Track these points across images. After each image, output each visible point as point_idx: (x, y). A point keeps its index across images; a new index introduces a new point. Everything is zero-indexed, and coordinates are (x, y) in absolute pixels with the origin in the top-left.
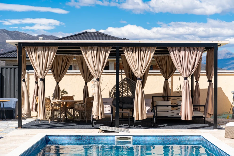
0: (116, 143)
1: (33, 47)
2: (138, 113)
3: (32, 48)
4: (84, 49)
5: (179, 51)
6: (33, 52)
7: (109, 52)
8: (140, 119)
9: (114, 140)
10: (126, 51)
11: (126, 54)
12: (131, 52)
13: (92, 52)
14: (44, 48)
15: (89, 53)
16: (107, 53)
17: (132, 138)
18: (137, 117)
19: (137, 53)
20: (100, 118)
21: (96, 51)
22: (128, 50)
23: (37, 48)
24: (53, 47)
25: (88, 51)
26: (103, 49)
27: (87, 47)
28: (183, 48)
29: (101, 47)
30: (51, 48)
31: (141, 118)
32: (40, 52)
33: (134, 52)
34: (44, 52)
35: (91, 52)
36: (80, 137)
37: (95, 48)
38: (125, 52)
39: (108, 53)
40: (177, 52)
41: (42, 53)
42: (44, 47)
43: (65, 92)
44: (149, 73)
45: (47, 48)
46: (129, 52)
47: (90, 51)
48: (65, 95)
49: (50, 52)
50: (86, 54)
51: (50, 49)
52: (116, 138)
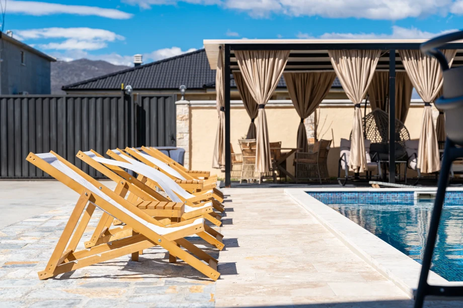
0: (415, 202)
1: (248, 51)
2: (426, 160)
3: (246, 53)
4: (334, 54)
6: (248, 60)
7: (377, 60)
8: (430, 171)
9: (412, 199)
10: (405, 58)
11: (406, 63)
12: (414, 59)
13: (349, 59)
14: (266, 53)
15: (344, 61)
16: (374, 60)
18: (425, 168)
19: (424, 61)
20: (361, 171)
21: (354, 58)
22: (409, 57)
23: (255, 52)
24: (283, 51)
25: (342, 58)
26: (367, 54)
27: (339, 51)
29: (364, 51)
30: (278, 52)
31: (433, 169)
32: (260, 60)
33: (419, 60)
34: (267, 60)
36: (357, 195)
37: (354, 52)
38: (404, 60)
39: (375, 62)
41: (264, 62)
42: (268, 52)
45: (272, 53)
46: (411, 60)
47: (345, 57)
49: (277, 59)
50: (337, 62)
51: (278, 55)
52: (415, 195)
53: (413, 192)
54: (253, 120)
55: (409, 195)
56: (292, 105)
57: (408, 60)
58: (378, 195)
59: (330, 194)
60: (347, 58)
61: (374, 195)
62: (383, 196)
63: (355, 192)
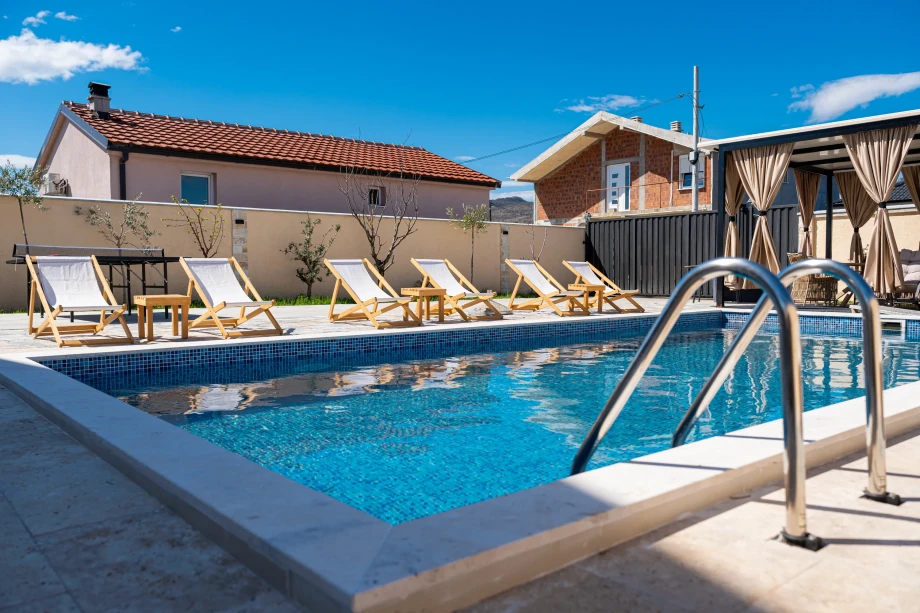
4: (849, 139)
7: (910, 140)
15: (862, 148)
16: (906, 142)
17: (903, 325)
24: (785, 145)
25: (860, 145)
27: (855, 136)
29: (892, 130)
34: (767, 158)
35: (867, 144)
45: (774, 148)
47: (864, 143)
49: (778, 155)
50: (855, 150)
51: (780, 149)
54: (856, 231)
56: (916, 210)
60: (867, 141)
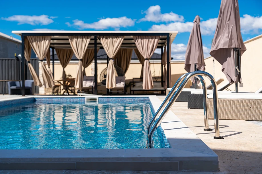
0: (86, 102)
4: (71, 37)
5: (141, 39)
9: (84, 100)
13: (77, 40)
17: (98, 99)
22: (103, 38)
24: (48, 36)
28: (144, 36)
30: (46, 37)
36: (59, 99)
40: (140, 40)
43: (70, 76)
44: (131, 63)
48: (70, 78)
52: (86, 99)
53: (84, 98)
54: (64, 69)
55: (83, 99)
57: (103, 39)
58: (69, 99)
59: (47, 99)
60: (76, 39)
61: (67, 99)
62: (72, 99)
63: (59, 98)
